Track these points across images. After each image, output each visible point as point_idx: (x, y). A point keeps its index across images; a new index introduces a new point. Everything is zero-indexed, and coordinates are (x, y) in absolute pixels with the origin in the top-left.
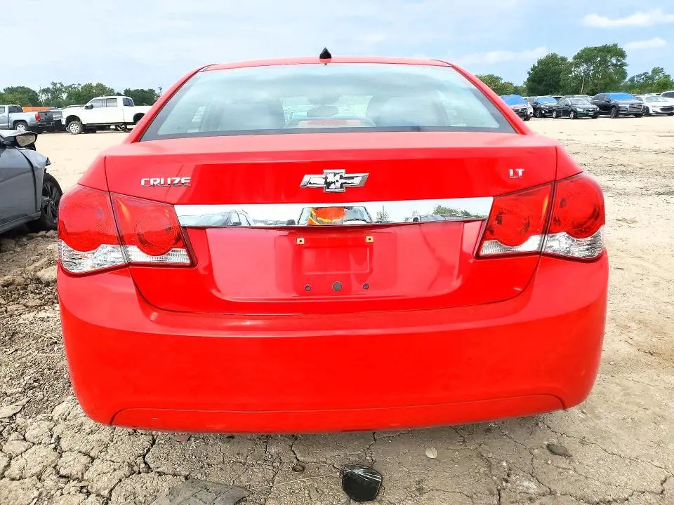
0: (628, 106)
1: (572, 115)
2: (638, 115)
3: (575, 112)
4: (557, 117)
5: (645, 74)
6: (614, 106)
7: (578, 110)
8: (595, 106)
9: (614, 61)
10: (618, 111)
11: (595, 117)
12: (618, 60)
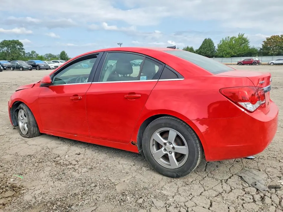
0: (43, 66)
1: (21, 69)
2: (47, 69)
3: (22, 68)
4: (13, 70)
5: (29, 53)
6: (38, 65)
7: (24, 67)
8: (31, 66)
9: (19, 47)
10: (40, 67)
11: (31, 70)
12: (20, 47)
